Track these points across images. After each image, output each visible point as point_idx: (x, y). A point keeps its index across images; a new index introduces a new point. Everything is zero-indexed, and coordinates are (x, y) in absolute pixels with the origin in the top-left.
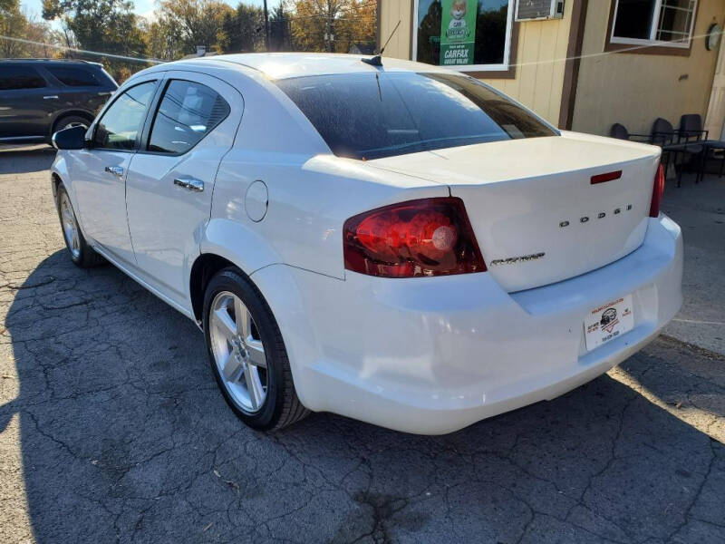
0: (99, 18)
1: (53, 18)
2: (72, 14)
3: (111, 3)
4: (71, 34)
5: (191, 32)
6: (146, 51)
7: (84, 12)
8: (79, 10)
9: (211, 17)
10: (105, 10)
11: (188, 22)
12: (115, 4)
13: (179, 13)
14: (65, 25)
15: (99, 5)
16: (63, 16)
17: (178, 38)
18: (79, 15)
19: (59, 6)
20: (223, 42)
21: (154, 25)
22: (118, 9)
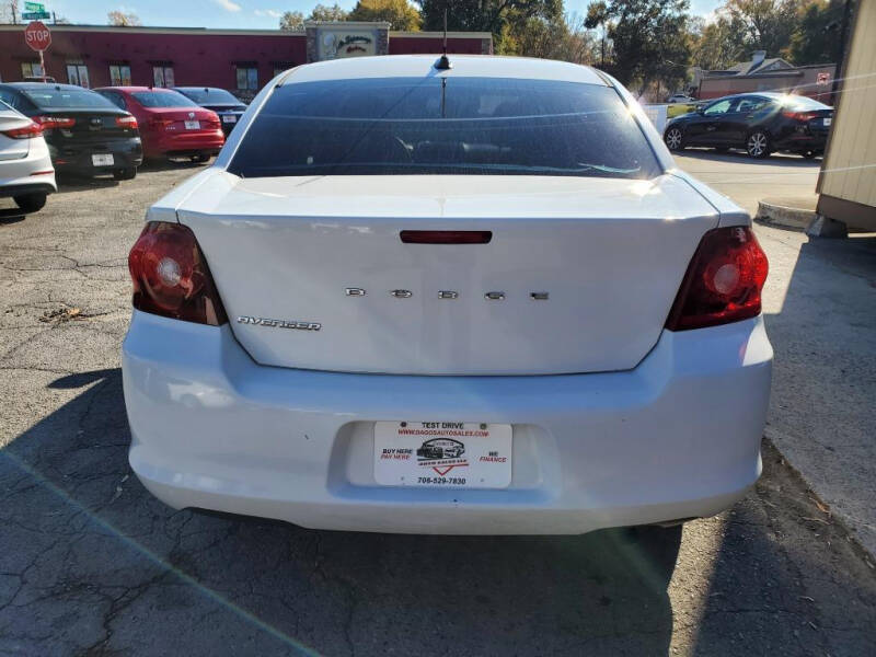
0: (644, 22)
1: (595, 27)
2: (616, 21)
3: (662, 4)
4: (611, 43)
5: (758, 33)
6: (691, 59)
7: (631, 16)
8: (625, 14)
9: (791, 11)
10: (653, 12)
11: (757, 21)
12: (668, 5)
13: (747, 9)
14: (606, 32)
15: (649, 7)
16: (607, 23)
17: (738, 41)
18: (623, 21)
19: (605, 12)
20: (797, 44)
21: (712, 27)
22: (669, 11)
